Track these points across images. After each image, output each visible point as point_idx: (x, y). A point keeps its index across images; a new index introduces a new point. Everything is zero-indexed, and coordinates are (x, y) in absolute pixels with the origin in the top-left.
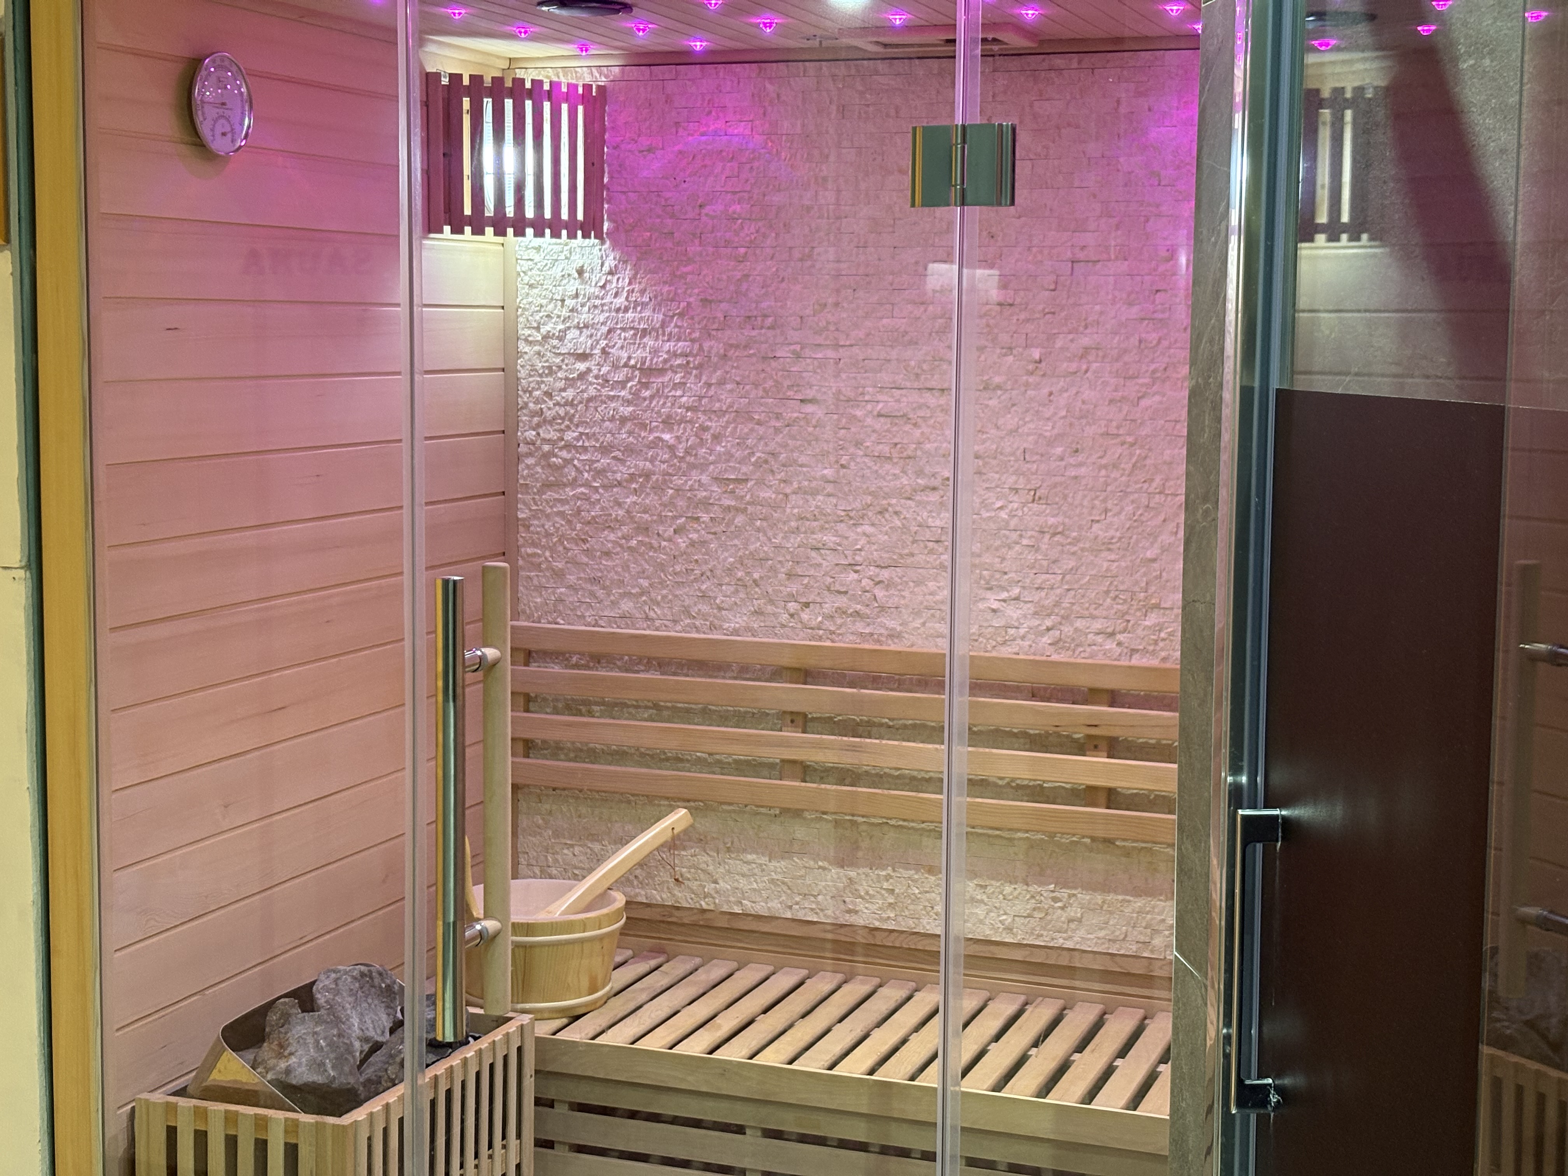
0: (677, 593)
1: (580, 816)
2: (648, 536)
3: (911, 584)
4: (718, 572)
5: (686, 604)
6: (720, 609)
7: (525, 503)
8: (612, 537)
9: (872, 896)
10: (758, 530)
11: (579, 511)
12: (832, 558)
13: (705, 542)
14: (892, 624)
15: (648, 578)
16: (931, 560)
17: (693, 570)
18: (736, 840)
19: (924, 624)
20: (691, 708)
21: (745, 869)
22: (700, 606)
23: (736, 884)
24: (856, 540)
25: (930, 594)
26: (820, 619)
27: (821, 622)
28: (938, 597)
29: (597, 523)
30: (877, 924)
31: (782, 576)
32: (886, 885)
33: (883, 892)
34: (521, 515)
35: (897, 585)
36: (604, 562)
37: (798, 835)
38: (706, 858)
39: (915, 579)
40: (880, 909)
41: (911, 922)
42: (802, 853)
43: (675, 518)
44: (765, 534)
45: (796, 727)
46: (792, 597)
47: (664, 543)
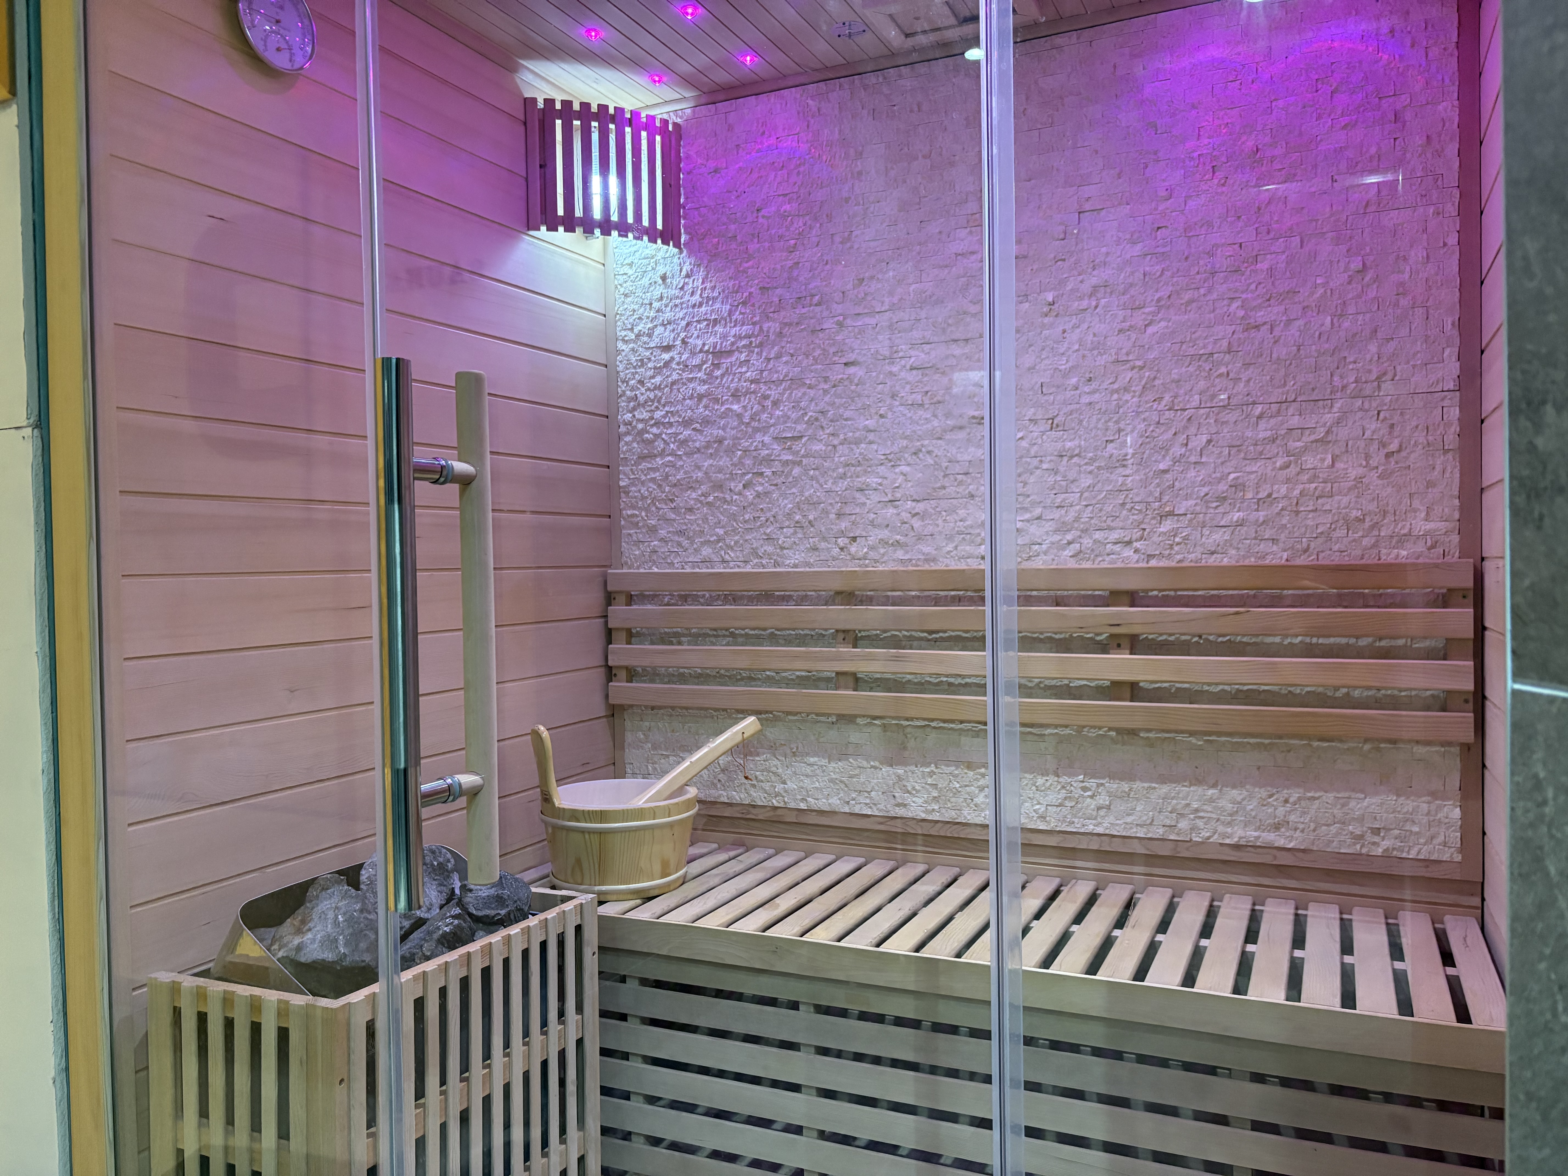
0: (747, 538)
1: (673, 731)
2: (722, 492)
3: (944, 513)
4: (780, 517)
5: (754, 546)
6: (782, 548)
7: (625, 474)
8: (694, 495)
9: (918, 791)
10: (812, 478)
11: (667, 476)
12: (875, 497)
13: (769, 492)
14: (927, 549)
15: (723, 527)
16: (960, 490)
17: (759, 517)
18: (800, 745)
19: (956, 548)
20: (761, 635)
21: (808, 770)
22: (765, 548)
23: (801, 784)
24: (895, 479)
25: (961, 521)
26: (865, 550)
27: (866, 553)
28: (968, 523)
29: (682, 485)
30: (923, 816)
31: (832, 516)
32: (930, 781)
33: (928, 787)
34: (622, 484)
35: (931, 515)
36: (688, 517)
37: (852, 739)
38: (776, 762)
39: (947, 508)
40: (926, 802)
41: (953, 813)
42: (856, 755)
43: (744, 474)
44: (818, 482)
45: (848, 643)
46: (842, 534)
47: (735, 497)
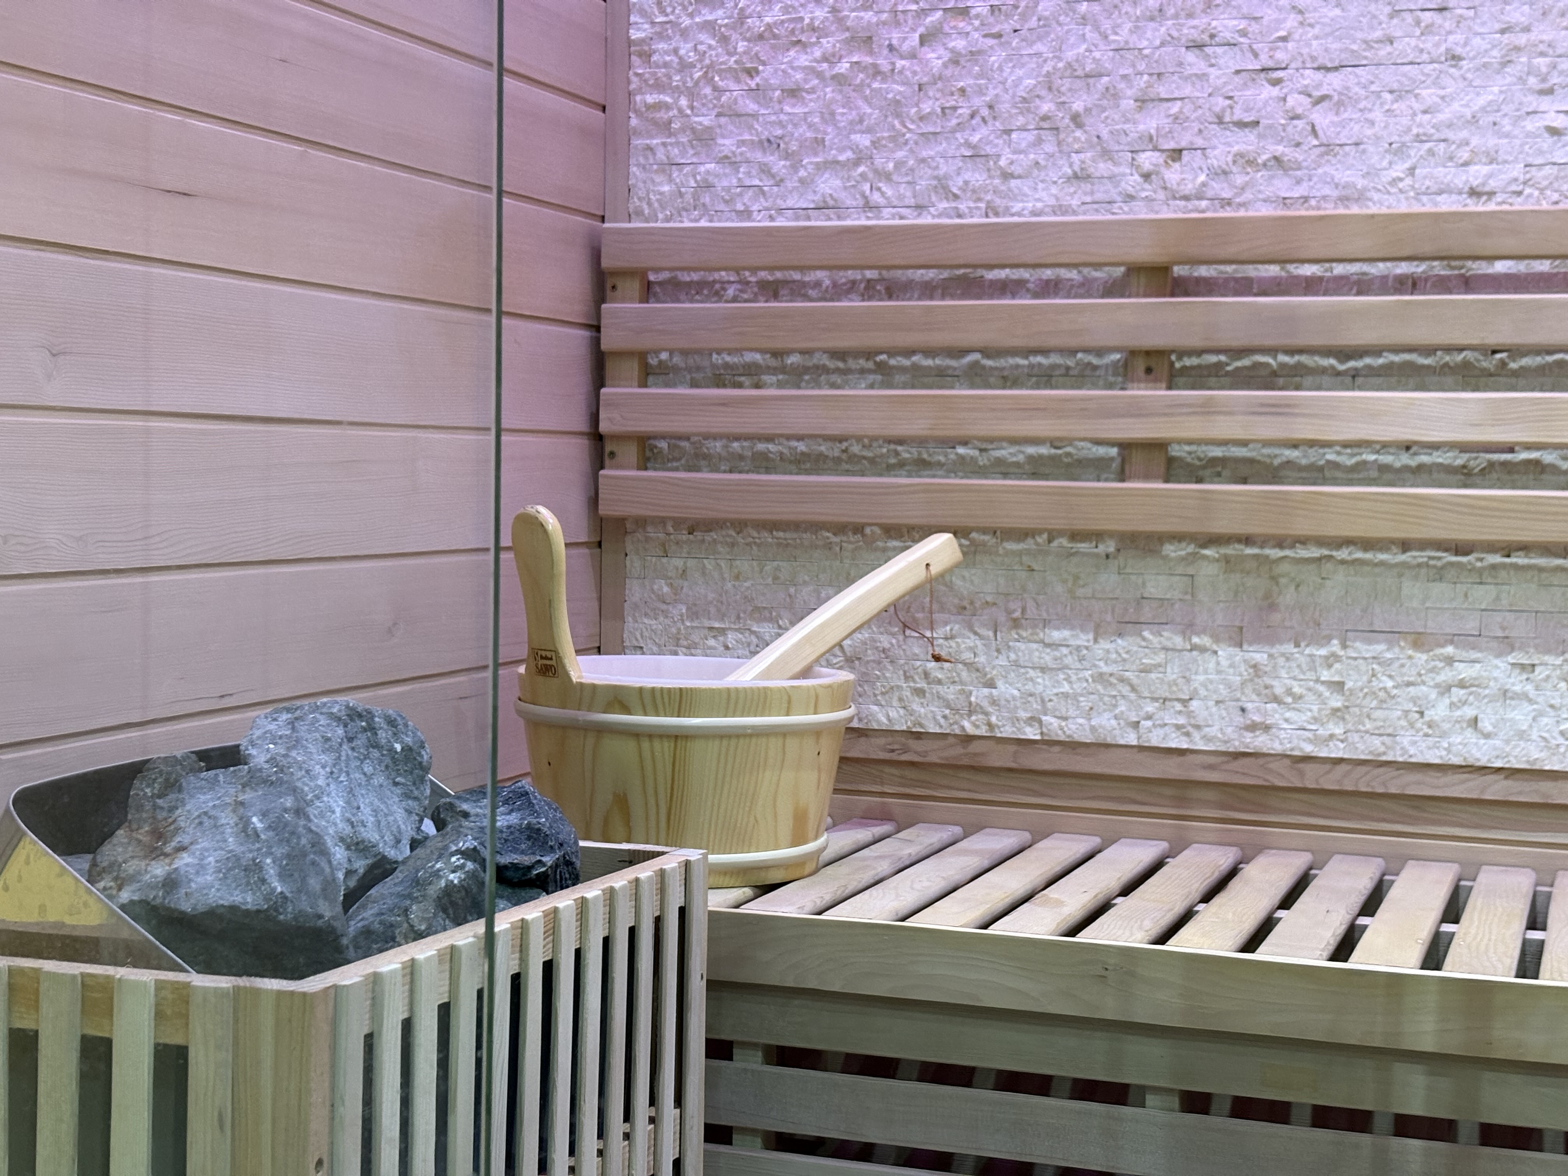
0: (924, 154)
1: (737, 578)
2: (871, 53)
3: (1388, 96)
4: (1004, 107)
5: (941, 172)
6: (1007, 176)
7: (643, 13)
8: (804, 60)
9: (1298, 698)
10: (1084, 20)
11: (742, 17)
12: (1229, 60)
13: (980, 52)
14: (1344, 176)
15: (869, 130)
16: (1429, 46)
17: (955, 108)
18: (1030, 604)
19: (1411, 171)
20: (948, 367)
21: (1048, 657)
22: (967, 176)
23: (1029, 687)
24: (1278, 21)
25: (1425, 112)
26: (1202, 178)
27: (1204, 184)
28: (1441, 117)
29: (775, 37)
30: (1309, 749)
31: (1128, 104)
32: (1325, 675)
33: (1321, 688)
34: (635, 35)
35: (1357, 101)
36: (787, 109)
37: (1151, 590)
38: (971, 641)
39: (1395, 86)
40: (1315, 720)
41: (1377, 742)
42: (1158, 624)
43: (924, 12)
44: (1097, 28)
45: (1156, 380)
46: (1151, 142)
47: (900, 63)
